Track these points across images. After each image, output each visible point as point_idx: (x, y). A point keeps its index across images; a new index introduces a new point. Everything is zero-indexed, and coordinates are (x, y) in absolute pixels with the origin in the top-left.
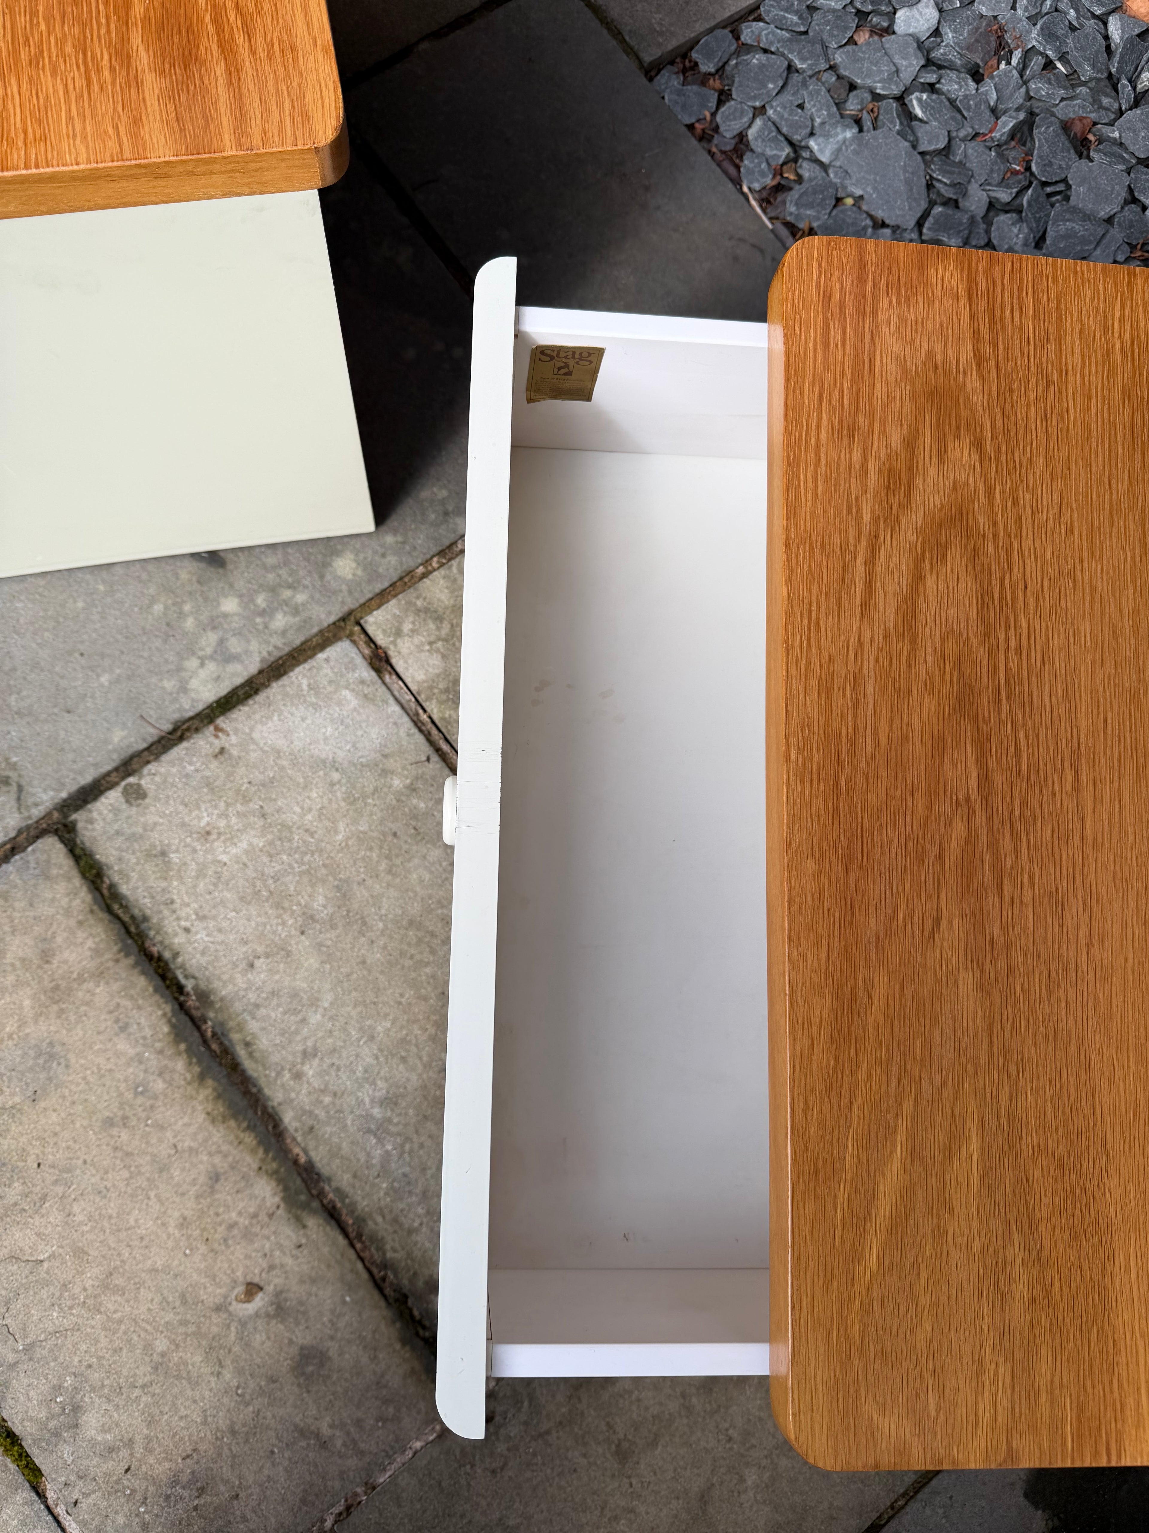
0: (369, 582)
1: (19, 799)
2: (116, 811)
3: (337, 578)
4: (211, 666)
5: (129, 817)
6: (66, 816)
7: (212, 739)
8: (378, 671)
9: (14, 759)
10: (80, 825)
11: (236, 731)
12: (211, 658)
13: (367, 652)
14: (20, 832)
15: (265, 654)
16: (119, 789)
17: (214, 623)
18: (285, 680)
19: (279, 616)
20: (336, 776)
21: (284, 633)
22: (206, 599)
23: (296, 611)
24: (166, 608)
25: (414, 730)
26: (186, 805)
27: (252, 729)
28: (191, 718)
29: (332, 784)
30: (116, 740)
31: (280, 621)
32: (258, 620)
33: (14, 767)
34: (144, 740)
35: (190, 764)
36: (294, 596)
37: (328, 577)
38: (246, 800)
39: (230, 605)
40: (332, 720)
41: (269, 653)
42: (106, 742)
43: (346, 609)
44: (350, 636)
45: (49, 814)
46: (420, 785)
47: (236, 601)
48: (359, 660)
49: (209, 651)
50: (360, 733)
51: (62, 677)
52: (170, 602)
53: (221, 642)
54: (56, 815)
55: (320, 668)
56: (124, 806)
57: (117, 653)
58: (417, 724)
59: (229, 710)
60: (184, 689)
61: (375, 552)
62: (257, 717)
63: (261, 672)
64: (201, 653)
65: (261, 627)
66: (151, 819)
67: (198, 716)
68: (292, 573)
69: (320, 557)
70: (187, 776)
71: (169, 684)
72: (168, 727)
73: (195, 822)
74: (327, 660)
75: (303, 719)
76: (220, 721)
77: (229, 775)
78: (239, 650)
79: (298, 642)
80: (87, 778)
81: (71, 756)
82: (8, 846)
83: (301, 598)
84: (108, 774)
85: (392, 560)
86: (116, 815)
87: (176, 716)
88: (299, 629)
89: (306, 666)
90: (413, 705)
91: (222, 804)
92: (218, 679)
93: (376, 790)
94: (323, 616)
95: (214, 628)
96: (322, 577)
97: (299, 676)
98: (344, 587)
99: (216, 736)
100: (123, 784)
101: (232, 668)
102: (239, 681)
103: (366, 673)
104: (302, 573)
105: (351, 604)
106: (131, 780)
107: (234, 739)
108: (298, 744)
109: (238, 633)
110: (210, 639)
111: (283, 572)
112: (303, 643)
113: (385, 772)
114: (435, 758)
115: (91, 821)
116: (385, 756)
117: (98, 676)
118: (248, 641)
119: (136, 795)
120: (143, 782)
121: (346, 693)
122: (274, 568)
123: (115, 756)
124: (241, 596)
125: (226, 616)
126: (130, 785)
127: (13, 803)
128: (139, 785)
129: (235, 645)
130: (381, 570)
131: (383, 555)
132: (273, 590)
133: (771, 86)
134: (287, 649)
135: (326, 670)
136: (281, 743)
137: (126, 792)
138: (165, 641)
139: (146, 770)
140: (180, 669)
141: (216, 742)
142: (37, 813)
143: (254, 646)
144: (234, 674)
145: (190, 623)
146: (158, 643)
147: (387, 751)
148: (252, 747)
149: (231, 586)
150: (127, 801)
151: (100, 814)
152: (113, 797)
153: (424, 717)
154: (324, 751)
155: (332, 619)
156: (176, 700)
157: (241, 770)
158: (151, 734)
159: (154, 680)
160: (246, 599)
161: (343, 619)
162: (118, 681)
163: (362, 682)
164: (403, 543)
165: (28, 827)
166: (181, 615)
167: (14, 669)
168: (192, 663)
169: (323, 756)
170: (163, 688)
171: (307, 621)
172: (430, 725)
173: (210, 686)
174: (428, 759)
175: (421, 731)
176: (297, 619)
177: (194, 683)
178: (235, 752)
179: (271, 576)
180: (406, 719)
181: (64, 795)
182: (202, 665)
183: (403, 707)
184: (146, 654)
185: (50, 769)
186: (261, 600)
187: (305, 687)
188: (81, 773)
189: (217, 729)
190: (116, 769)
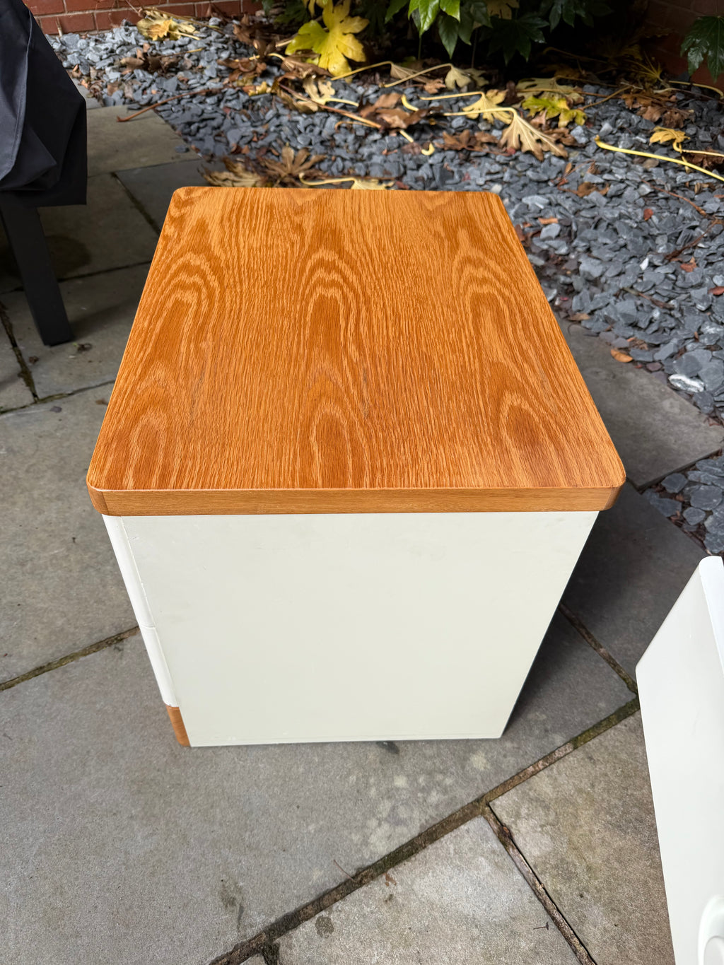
0: (496, 774)
1: (239, 918)
2: (310, 940)
3: (473, 769)
4: (386, 826)
5: (319, 947)
6: (271, 939)
7: (384, 886)
8: (504, 844)
9: (241, 884)
10: (282, 949)
11: (402, 881)
12: (386, 820)
13: (496, 828)
14: (236, 948)
15: (423, 821)
16: (314, 920)
17: (390, 794)
18: (437, 844)
19: (434, 793)
20: (476, 932)
21: (437, 806)
22: (385, 776)
23: (445, 791)
24: (357, 779)
25: (534, 898)
26: (362, 942)
27: (413, 882)
28: (369, 867)
29: (473, 939)
30: (315, 878)
31: (434, 797)
32: (420, 795)
33: (239, 890)
34: (335, 880)
35: (367, 906)
36: (444, 779)
37: (468, 768)
38: (407, 945)
39: (401, 782)
40: (472, 882)
41: (426, 821)
42: (308, 878)
43: (480, 792)
44: (483, 813)
45: (259, 935)
46: (541, 949)
47: (405, 778)
48: (490, 834)
49: (385, 815)
50: (493, 895)
51: (283, 823)
52: (361, 774)
53: (394, 808)
54: (264, 936)
55: (463, 837)
56: (316, 936)
57: (322, 809)
58: (536, 892)
59: (397, 863)
60: (365, 843)
61: (499, 753)
62: (417, 872)
63: (420, 835)
64: (379, 816)
65: (421, 800)
66: (336, 951)
67: (374, 866)
68: (443, 762)
69: (461, 753)
70: (364, 916)
71: (356, 838)
72: (352, 872)
73: (368, 959)
74: (468, 831)
75: (451, 878)
76: (390, 872)
77: (395, 919)
78: (405, 816)
79: (446, 815)
80: (290, 909)
81: (281, 887)
82: (225, 960)
83: (449, 781)
84: (306, 906)
85: (511, 760)
86: (309, 944)
87: (359, 864)
88: (448, 804)
89: (453, 834)
90: (531, 876)
91: (389, 945)
92: (389, 837)
93: (507, 949)
94: (464, 797)
95: (389, 798)
96: (463, 767)
97: (447, 842)
98: (478, 777)
99: (387, 885)
100: (317, 916)
101: (399, 829)
102: (405, 840)
103: (496, 845)
104: (449, 763)
105: (483, 789)
106: (323, 913)
107: (400, 888)
108: (446, 900)
109: (406, 803)
110: (386, 806)
111: (437, 761)
112: (451, 816)
113: (514, 934)
114: (552, 926)
115: (290, 947)
116: (513, 919)
117: (308, 825)
118: (412, 810)
119: (326, 928)
120: (331, 917)
121: (482, 859)
122: (431, 757)
123: (313, 892)
124: (408, 776)
125: (397, 789)
126: (322, 918)
127: (235, 921)
128: (329, 919)
129: (403, 813)
130: (503, 766)
131: (505, 756)
132: (430, 774)
133: (715, 501)
134: (439, 819)
135: (467, 839)
136: (434, 896)
137: (318, 924)
138: (355, 804)
139: (334, 907)
140: (364, 826)
141: (387, 889)
142: (251, 933)
143: (416, 814)
144: (402, 835)
145: (373, 792)
146: (350, 805)
147: (514, 914)
148: (413, 897)
149: (402, 767)
150: (319, 932)
151: (298, 941)
152: (309, 927)
153: (540, 888)
154: (467, 908)
155: (471, 799)
156: (360, 850)
157: (404, 917)
158: (341, 876)
159: (346, 833)
160: (412, 779)
161: (478, 800)
162: (320, 830)
163: (494, 852)
164: (518, 748)
165: (243, 945)
166: (367, 786)
167: (251, 812)
168: (373, 823)
169: (466, 912)
170: (352, 840)
171: (453, 799)
172: (545, 895)
173: (384, 843)
174: (547, 927)
175: (539, 899)
176: (446, 797)
177: (373, 839)
178: (400, 900)
179: (429, 763)
180: (527, 888)
181: (273, 920)
182: (380, 825)
183: (525, 878)
184: (341, 812)
185: (265, 896)
186: (421, 780)
187: (452, 852)
188: (287, 902)
189: (388, 878)
190: (312, 903)
